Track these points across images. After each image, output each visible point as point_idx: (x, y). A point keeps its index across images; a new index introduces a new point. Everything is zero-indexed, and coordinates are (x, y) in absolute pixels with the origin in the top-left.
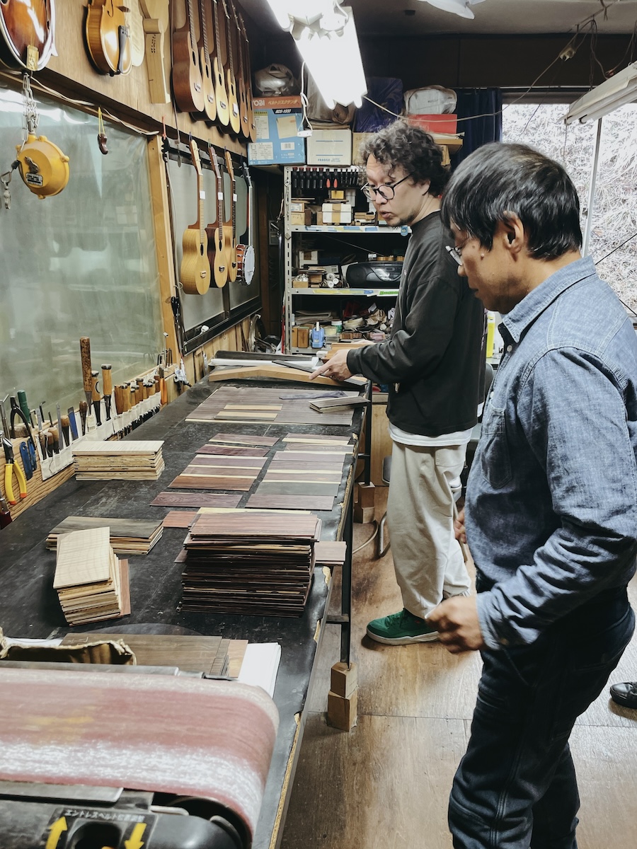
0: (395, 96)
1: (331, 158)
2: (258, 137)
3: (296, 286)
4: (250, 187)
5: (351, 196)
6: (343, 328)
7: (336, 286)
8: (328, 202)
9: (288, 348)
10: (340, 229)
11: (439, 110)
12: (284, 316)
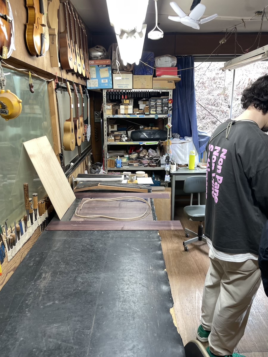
0: (151, 60)
1: (124, 86)
2: (91, 77)
3: (109, 141)
4: (89, 99)
5: (132, 101)
6: (129, 158)
7: (126, 141)
8: (123, 105)
9: (106, 168)
10: (128, 116)
11: (170, 65)
12: (104, 154)
